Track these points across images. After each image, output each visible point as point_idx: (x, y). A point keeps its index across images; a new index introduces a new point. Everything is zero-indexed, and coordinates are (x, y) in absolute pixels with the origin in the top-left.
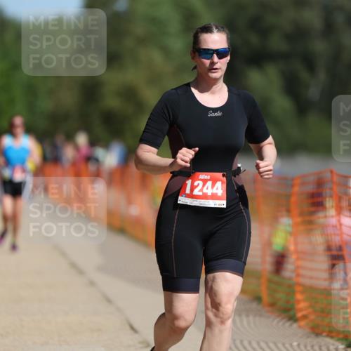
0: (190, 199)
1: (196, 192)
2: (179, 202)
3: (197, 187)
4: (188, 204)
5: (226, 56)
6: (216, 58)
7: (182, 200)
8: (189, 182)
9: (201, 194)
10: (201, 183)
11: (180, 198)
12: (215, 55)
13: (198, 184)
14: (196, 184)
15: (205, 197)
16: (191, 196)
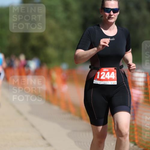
0: (99, 81)
1: (102, 78)
2: (94, 83)
3: (102, 75)
4: (99, 83)
5: (117, 12)
6: (112, 13)
7: (95, 82)
8: (98, 73)
9: (104, 78)
10: (104, 73)
11: (94, 81)
12: (112, 12)
13: (103, 74)
14: (102, 73)
15: (106, 80)
16: (100, 80)
